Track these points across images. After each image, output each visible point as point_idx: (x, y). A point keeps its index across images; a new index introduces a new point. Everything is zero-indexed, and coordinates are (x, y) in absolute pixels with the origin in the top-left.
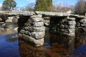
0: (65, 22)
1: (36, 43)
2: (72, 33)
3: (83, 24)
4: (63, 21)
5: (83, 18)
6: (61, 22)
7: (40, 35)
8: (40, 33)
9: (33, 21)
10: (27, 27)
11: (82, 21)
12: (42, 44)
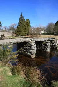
0: (45, 44)
1: (31, 56)
2: (48, 50)
3: (54, 44)
4: (44, 43)
5: (54, 40)
6: (42, 43)
7: (34, 52)
8: (34, 51)
9: (31, 45)
10: (26, 48)
11: (53, 42)
12: (35, 57)
